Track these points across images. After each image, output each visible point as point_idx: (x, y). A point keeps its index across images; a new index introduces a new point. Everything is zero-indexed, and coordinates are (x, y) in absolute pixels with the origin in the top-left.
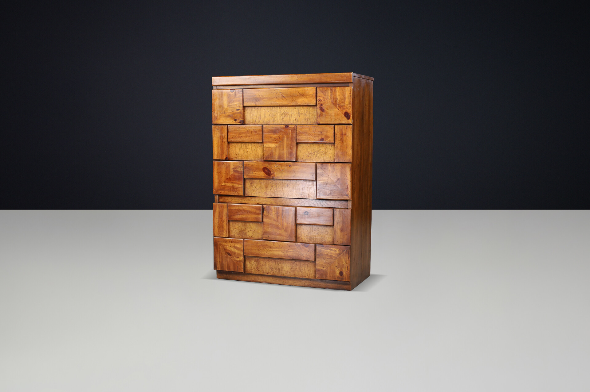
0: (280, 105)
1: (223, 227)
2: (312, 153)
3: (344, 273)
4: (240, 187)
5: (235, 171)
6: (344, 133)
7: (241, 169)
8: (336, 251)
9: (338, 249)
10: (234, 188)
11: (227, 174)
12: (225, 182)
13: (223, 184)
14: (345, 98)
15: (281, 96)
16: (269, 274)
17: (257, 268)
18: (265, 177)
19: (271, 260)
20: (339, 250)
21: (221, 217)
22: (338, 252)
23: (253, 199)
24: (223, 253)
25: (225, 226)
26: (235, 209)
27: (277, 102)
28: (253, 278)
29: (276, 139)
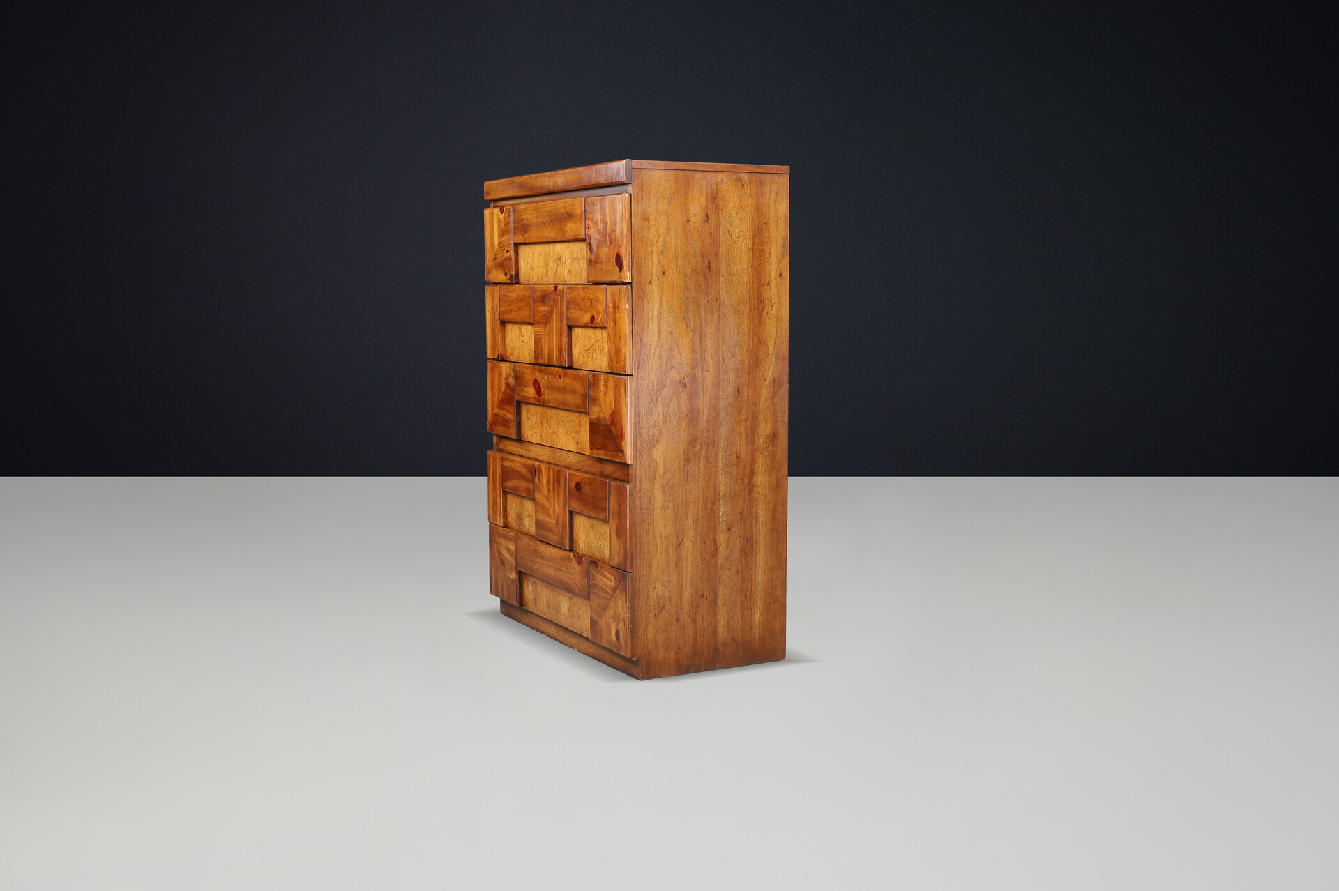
0: (549, 240)
1: (496, 504)
2: (588, 350)
3: (621, 634)
4: (511, 420)
5: (507, 385)
6: (617, 305)
7: (512, 381)
8: (611, 581)
9: (614, 577)
10: (505, 423)
11: (499, 389)
12: (498, 408)
13: (496, 411)
14: (616, 220)
15: (548, 219)
16: (546, 617)
17: (535, 600)
18: (535, 399)
19: (548, 586)
20: (615, 580)
21: (494, 481)
22: (613, 584)
23: (532, 448)
24: (497, 559)
25: (500, 500)
26: (508, 467)
27: (546, 234)
28: (535, 621)
29: (545, 315)
